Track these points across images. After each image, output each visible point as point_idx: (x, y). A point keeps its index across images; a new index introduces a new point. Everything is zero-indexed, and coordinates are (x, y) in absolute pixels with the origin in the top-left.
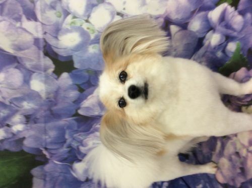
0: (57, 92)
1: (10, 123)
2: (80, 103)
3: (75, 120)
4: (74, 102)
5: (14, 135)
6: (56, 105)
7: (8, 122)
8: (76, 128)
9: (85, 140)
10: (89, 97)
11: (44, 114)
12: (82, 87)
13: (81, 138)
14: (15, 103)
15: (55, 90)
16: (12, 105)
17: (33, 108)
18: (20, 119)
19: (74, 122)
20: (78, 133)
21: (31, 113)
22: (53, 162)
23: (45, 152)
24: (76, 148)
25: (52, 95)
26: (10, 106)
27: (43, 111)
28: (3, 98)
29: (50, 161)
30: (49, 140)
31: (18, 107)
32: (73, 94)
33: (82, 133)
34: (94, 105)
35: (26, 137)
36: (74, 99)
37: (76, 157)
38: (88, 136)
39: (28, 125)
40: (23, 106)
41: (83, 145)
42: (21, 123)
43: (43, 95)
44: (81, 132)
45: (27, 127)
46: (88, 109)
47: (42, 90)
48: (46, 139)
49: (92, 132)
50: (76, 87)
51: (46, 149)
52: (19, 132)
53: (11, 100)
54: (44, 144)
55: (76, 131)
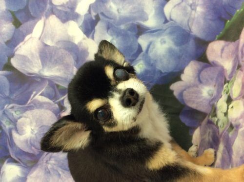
2: (15, 46)
3: (7, 76)
4: (8, 43)
8: (7, 94)
9: (19, 121)
10: (27, 38)
13: (14, 114)
19: (5, 80)
20: (10, 104)
24: (8, 133)
33: (17, 106)
34: (32, 55)
36: (6, 38)
37: (7, 151)
38: (25, 114)
41: (17, 130)
44: (14, 101)
46: (24, 59)
49: (30, 108)
50: (11, 16)
55: (8, 98)
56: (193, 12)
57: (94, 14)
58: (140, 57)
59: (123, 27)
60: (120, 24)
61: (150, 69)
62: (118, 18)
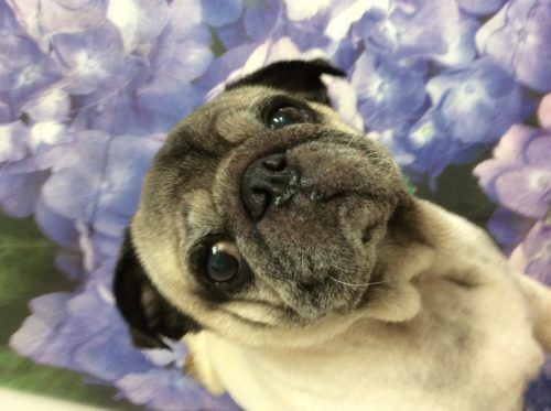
0: (160, 40)
1: (31, 112)
2: (208, 89)
4: (195, 83)
5: (29, 154)
6: (150, 80)
7: (28, 109)
11: (115, 102)
12: (222, 36)
14: (61, 49)
15: (158, 31)
16: (53, 55)
17: (94, 77)
18: (58, 102)
21: (87, 91)
22: (95, 289)
23: (85, 244)
25: (147, 47)
26: (47, 57)
27: (116, 92)
28: (41, 29)
29: (90, 284)
30: (106, 199)
31: (65, 64)
32: (197, 56)
35: (56, 169)
36: (194, 73)
39: (72, 130)
40: (75, 65)
42: (56, 116)
43: (129, 42)
45: (67, 134)
47: (129, 26)
48: (99, 193)
51: (91, 231)
52: (44, 147)
53: (55, 37)
54: (89, 210)
56: (521, 45)
57: (356, 39)
58: (427, 115)
59: (403, 63)
60: (399, 59)
61: (442, 136)
62: (396, 47)
